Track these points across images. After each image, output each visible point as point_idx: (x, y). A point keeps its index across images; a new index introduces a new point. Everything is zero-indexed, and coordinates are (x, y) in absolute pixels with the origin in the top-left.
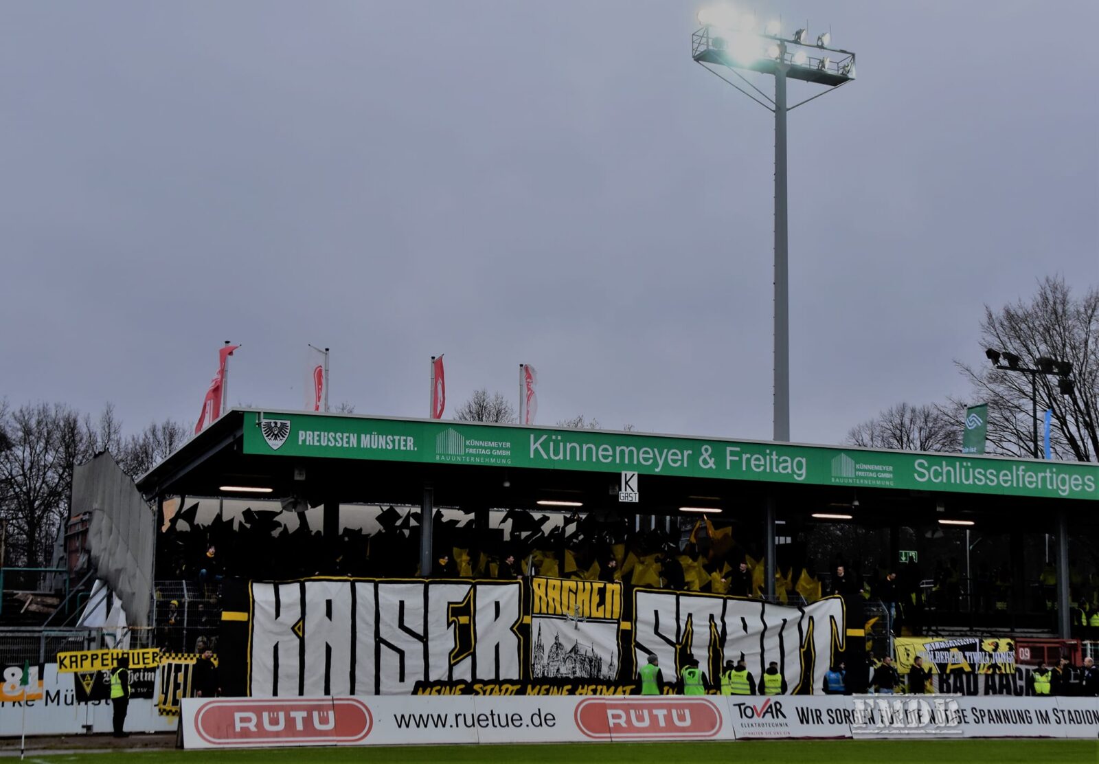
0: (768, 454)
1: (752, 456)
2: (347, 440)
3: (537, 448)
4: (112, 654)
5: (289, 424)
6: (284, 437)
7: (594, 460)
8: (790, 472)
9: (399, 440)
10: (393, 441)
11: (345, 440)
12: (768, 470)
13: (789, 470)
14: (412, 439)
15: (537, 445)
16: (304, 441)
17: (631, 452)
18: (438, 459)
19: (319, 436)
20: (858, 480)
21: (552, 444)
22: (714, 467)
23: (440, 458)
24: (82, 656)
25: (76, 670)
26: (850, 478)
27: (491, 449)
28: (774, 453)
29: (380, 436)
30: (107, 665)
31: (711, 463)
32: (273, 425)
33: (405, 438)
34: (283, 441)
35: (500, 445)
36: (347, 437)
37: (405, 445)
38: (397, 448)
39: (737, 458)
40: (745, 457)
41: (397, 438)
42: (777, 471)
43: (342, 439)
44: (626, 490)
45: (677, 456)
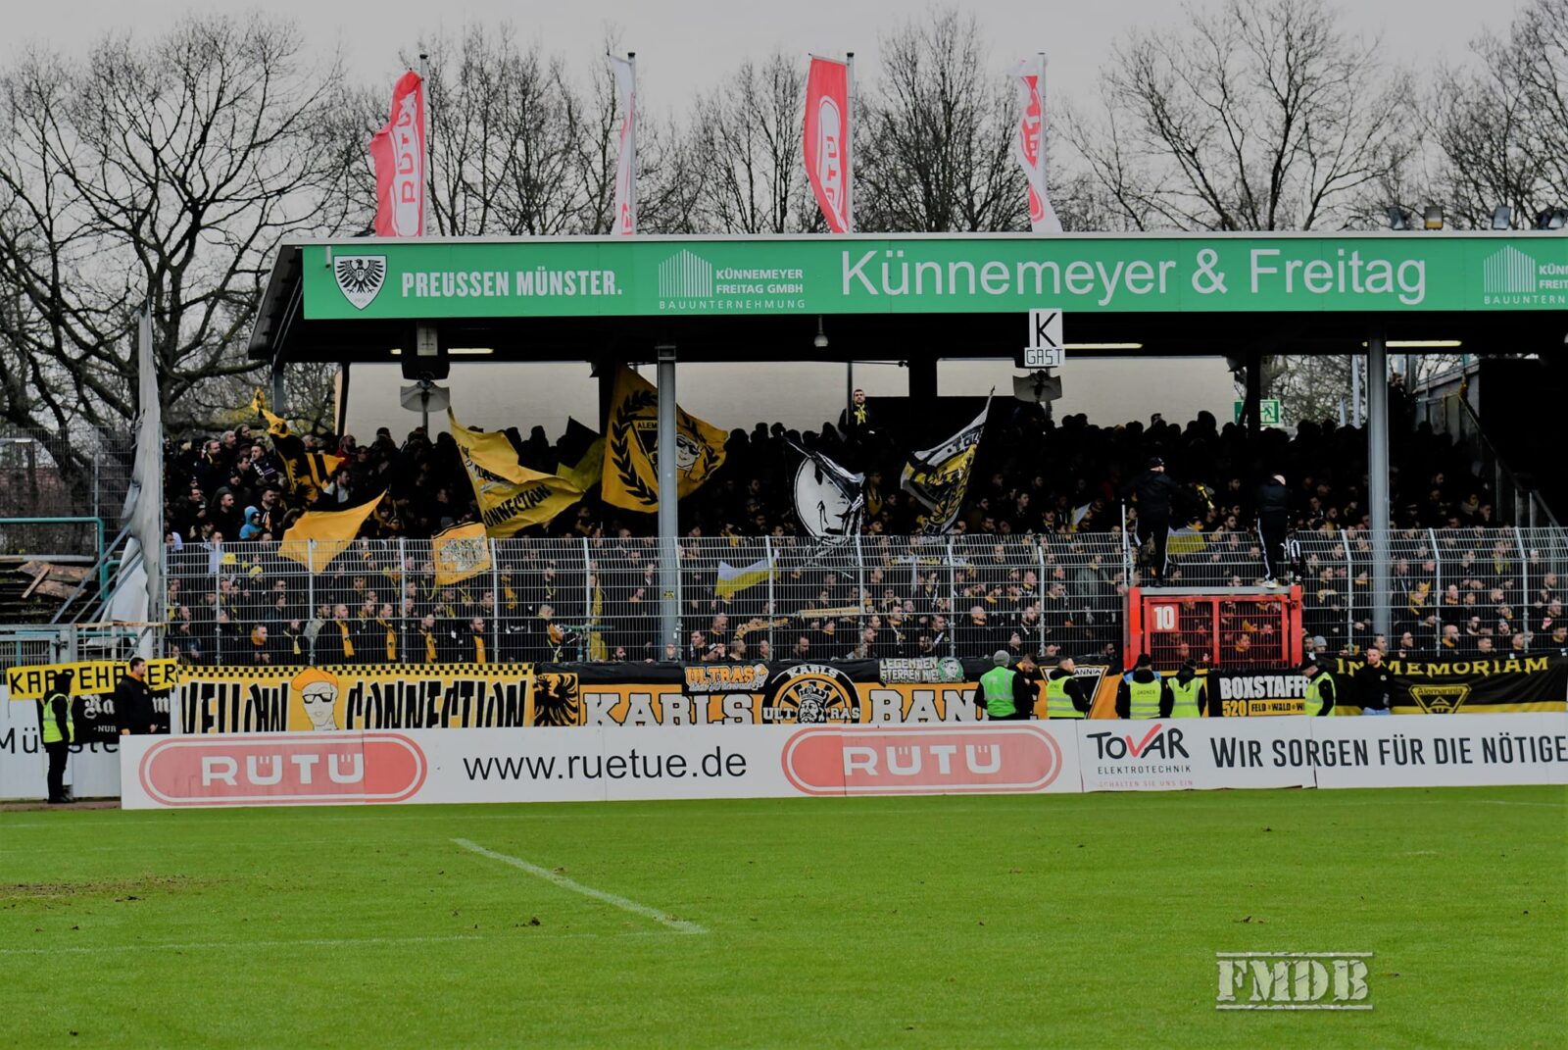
0: (1341, 258)
1: (1305, 265)
2: (491, 284)
3: (856, 275)
5: (383, 263)
6: (375, 285)
7: (972, 290)
8: (1391, 290)
9: (588, 278)
10: (577, 281)
11: (487, 284)
12: (1342, 289)
13: (1389, 287)
14: (612, 274)
15: (857, 269)
16: (412, 290)
17: (1048, 272)
18: (663, 308)
19: (439, 280)
20: (1543, 298)
21: (885, 266)
22: (1224, 290)
23: (667, 305)
26: (1527, 294)
27: (765, 282)
28: (1355, 255)
29: (552, 273)
31: (1218, 283)
32: (355, 265)
33: (599, 273)
34: (375, 293)
35: (783, 274)
36: (490, 279)
37: (599, 287)
38: (583, 292)
39: (1274, 270)
40: (1290, 266)
41: (583, 274)
42: (1361, 290)
43: (481, 282)
44: (1038, 345)
45: (1146, 272)
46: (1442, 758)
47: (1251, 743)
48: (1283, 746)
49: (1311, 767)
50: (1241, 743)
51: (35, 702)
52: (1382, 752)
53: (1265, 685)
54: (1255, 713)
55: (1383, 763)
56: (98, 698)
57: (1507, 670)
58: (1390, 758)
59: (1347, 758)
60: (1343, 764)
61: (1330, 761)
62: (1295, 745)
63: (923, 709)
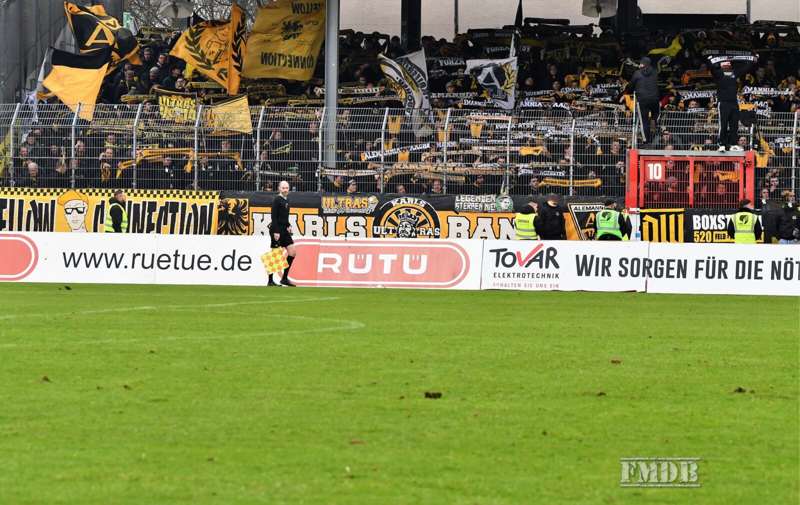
46: (740, 275)
47: (604, 259)
48: (627, 262)
49: (645, 278)
50: (598, 259)
52: (698, 269)
55: (697, 276)
58: (702, 274)
59: (671, 273)
60: (668, 276)
61: (659, 273)
62: (636, 262)
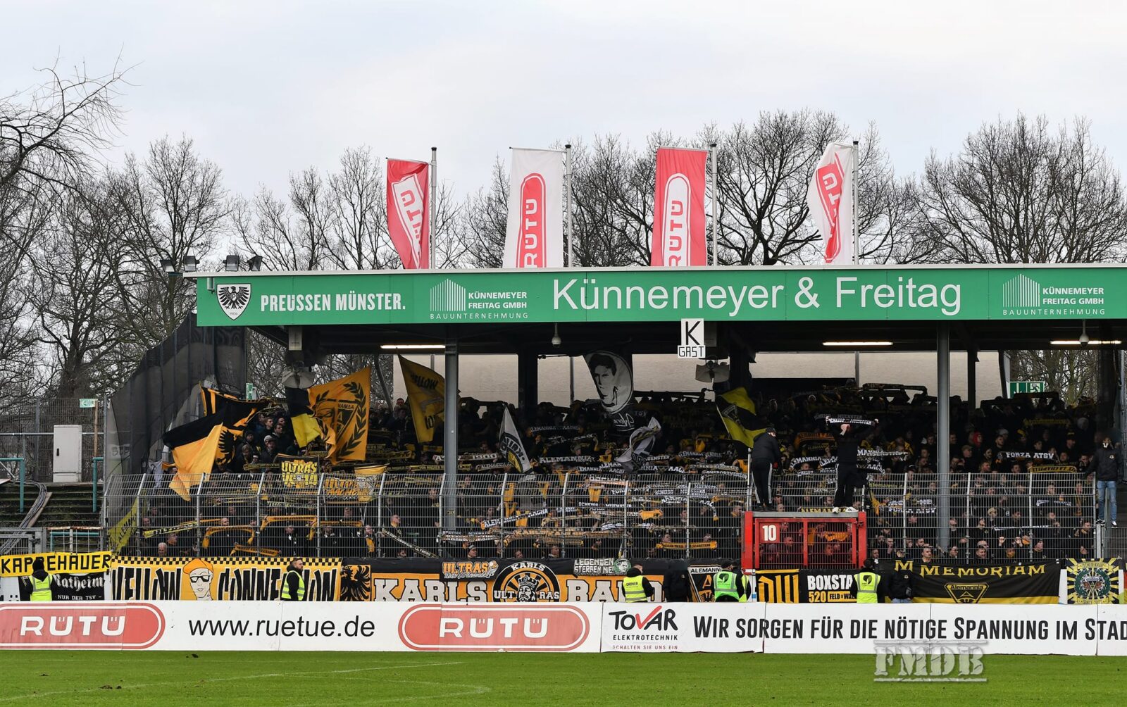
0: (901, 283)
1: (874, 289)
2: (319, 302)
3: (562, 296)
4: (59, 557)
5: (248, 287)
6: (244, 304)
7: (642, 306)
8: (936, 305)
9: (383, 299)
10: (376, 301)
11: (317, 302)
12: (901, 305)
13: (934, 303)
14: (399, 296)
15: (564, 292)
16: (267, 307)
17: (694, 293)
18: (432, 319)
19: (285, 300)
20: (1046, 311)
21: (583, 289)
22: (817, 305)
23: (435, 316)
24: (26, 559)
25: (20, 574)
26: (1033, 308)
27: (502, 301)
28: (911, 281)
29: (359, 295)
30: (54, 569)
31: (813, 301)
32: (230, 291)
33: (390, 295)
34: (243, 309)
35: (514, 295)
36: (319, 299)
37: (391, 304)
38: (380, 308)
39: (853, 292)
40: (864, 289)
41: (380, 296)
42: (915, 305)
43: (312, 302)
44: (687, 344)
45: (763, 294)
49: (762, 639)
51: (17, 579)
52: (813, 630)
53: (839, 581)
54: (832, 600)
55: (813, 637)
56: (59, 576)
57: (1015, 573)
58: (818, 634)
63: (603, 594)
